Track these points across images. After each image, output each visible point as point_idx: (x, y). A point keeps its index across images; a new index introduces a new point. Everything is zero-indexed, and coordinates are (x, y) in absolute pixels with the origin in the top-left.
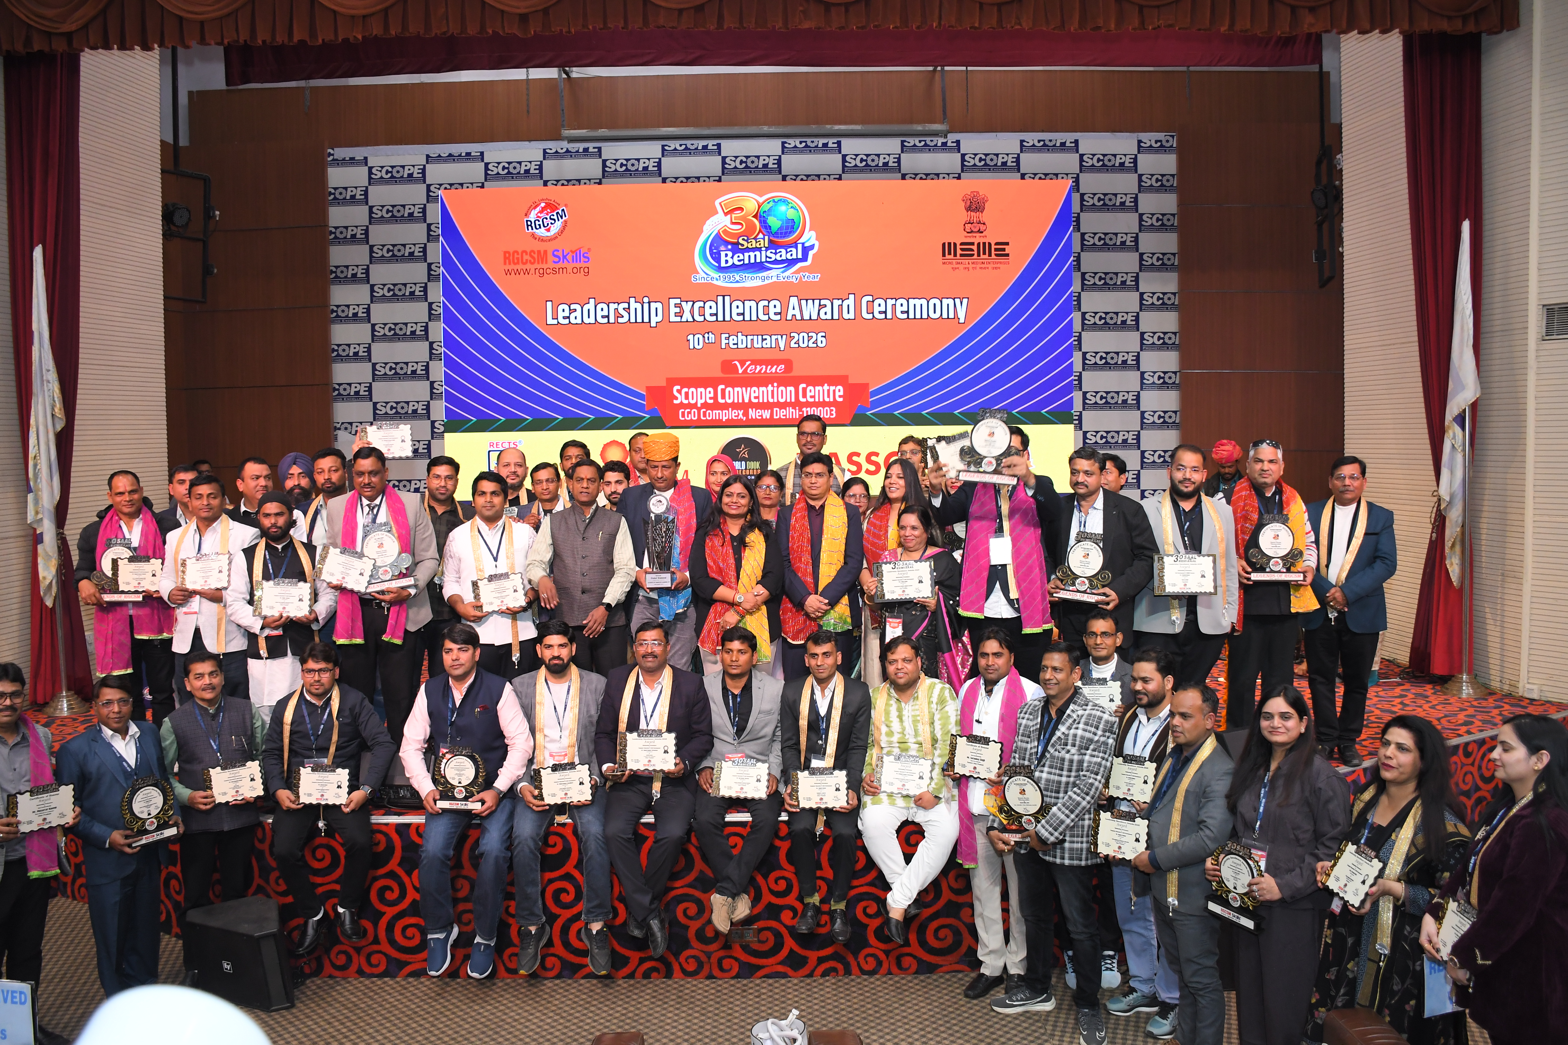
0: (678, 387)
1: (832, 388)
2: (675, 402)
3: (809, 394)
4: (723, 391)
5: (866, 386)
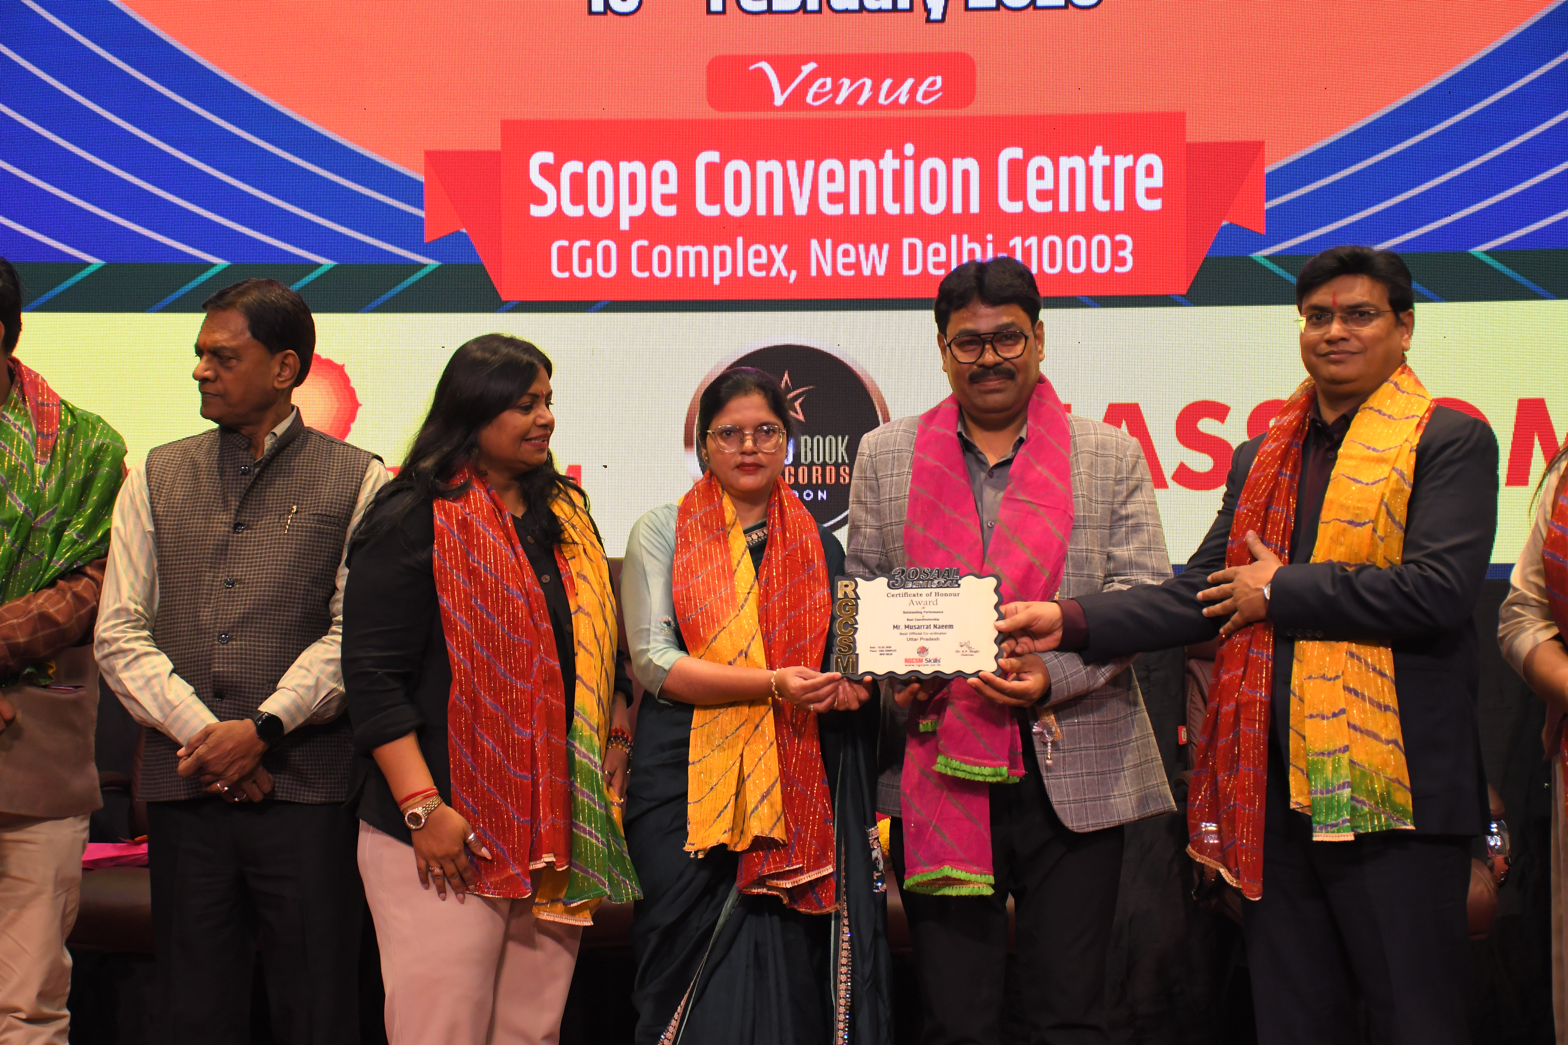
0: (547, 157)
1: (1122, 162)
2: (536, 211)
3: (1033, 185)
4: (715, 173)
5: (1255, 150)
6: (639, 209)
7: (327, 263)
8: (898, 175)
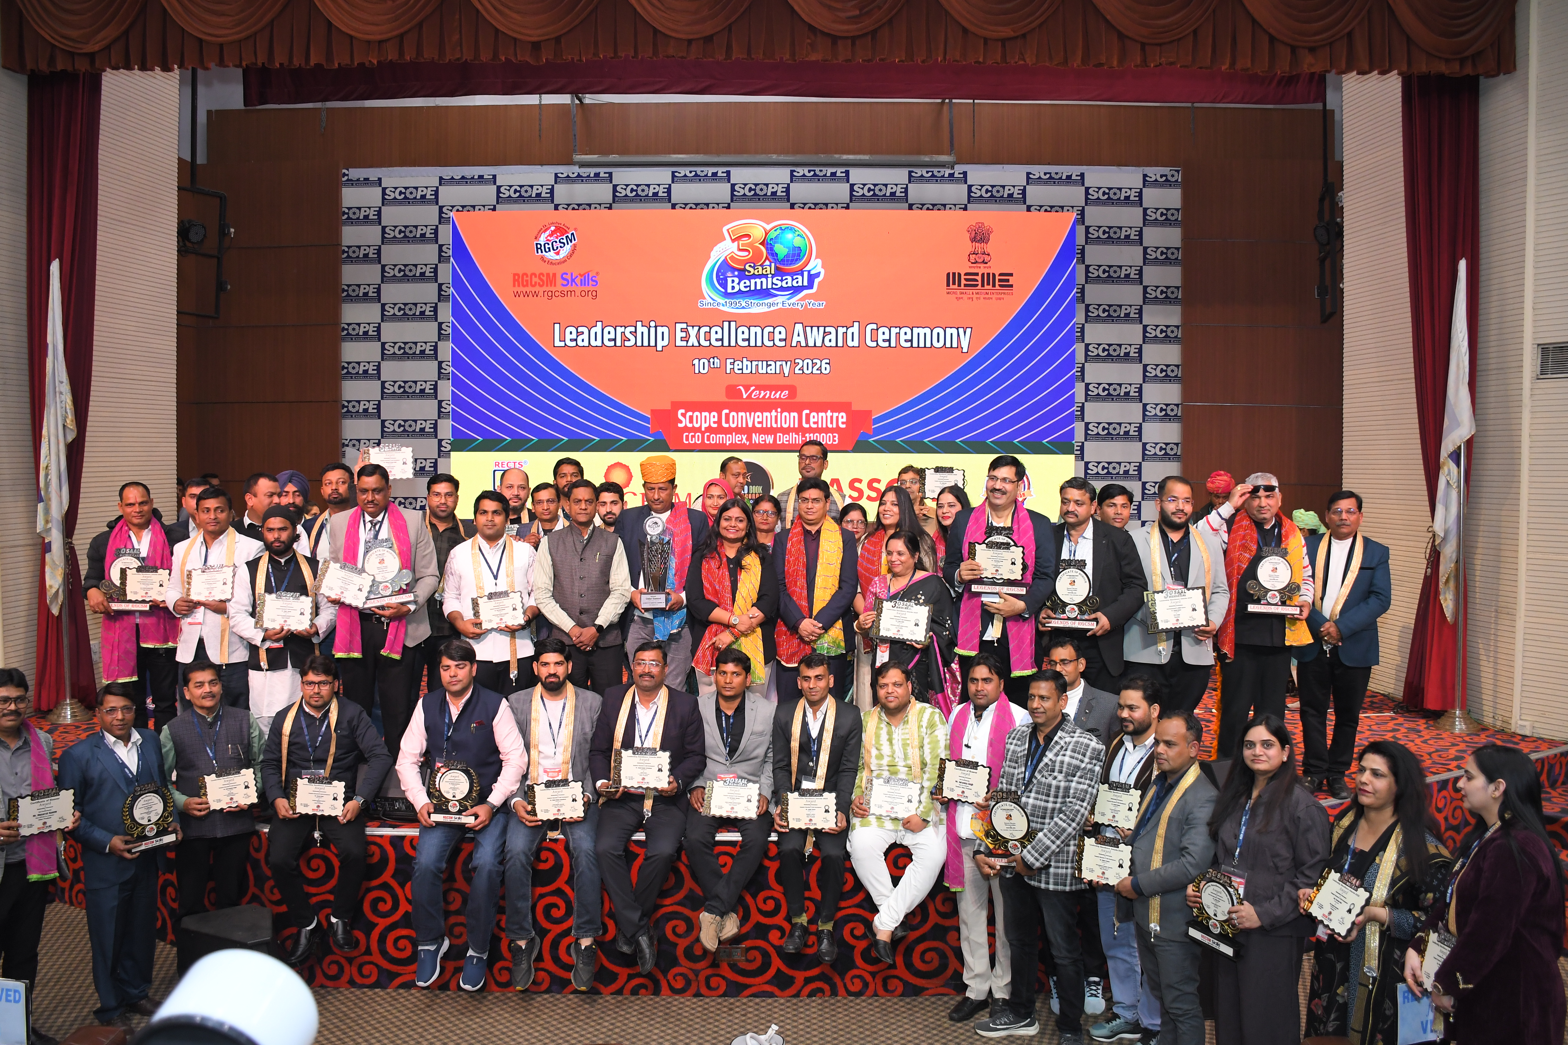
0: (683, 411)
1: (835, 415)
2: (680, 425)
3: (812, 420)
4: (727, 415)
5: (869, 413)
6: (707, 425)
7: (625, 439)
8: (776, 417)
